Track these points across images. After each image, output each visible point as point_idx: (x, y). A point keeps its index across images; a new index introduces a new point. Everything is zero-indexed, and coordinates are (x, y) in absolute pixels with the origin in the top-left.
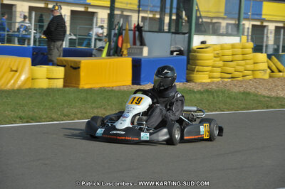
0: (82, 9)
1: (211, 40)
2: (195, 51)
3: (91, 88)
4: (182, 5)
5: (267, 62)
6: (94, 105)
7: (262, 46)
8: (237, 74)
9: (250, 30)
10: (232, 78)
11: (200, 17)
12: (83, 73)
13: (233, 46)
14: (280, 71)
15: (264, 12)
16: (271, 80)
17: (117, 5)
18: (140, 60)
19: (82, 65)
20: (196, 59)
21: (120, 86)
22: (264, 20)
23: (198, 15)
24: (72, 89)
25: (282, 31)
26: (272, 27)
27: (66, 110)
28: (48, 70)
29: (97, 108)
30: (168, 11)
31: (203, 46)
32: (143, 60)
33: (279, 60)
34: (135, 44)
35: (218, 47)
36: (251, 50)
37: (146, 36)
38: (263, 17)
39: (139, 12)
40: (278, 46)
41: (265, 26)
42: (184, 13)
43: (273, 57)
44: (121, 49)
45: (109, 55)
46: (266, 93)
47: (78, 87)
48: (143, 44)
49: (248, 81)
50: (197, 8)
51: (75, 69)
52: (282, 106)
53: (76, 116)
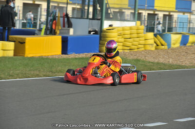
0: (31, 2)
1: (116, 24)
2: (105, 32)
3: (33, 57)
5: (154, 39)
6: (32, 69)
7: (154, 28)
8: (133, 47)
9: (146, 17)
10: (130, 49)
11: (109, 8)
12: (27, 46)
13: (131, 28)
14: (162, 45)
15: (155, 5)
16: (156, 51)
18: (67, 37)
19: (27, 41)
20: (105, 37)
21: (53, 56)
22: (156, 10)
23: (108, 6)
24: (19, 57)
25: (167, 17)
26: (161, 15)
27: (12, 72)
28: (2, 44)
29: (34, 71)
32: (69, 37)
33: (162, 38)
34: (64, 26)
35: (121, 29)
37: (72, 21)
38: (155, 8)
39: (67, 4)
40: (165, 28)
41: (156, 14)
42: (98, 5)
43: (158, 36)
44: (55, 30)
45: (46, 34)
46: (152, 60)
47: (24, 56)
49: (140, 52)
50: (106, 2)
51: (22, 43)
52: (161, 69)
53: (18, 76)
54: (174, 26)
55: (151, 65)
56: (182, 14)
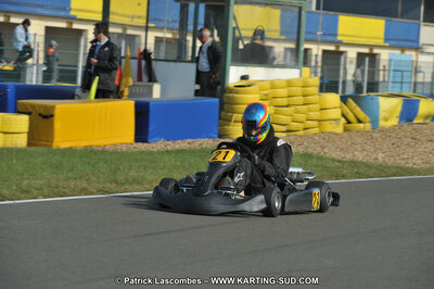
0: (62, 25)
1: (257, 73)
2: (231, 91)
3: (71, 148)
4: (212, 20)
5: (341, 107)
6: (70, 175)
7: (337, 83)
8: (294, 126)
9: (320, 59)
10: (288, 131)
11: (241, 38)
12: (58, 124)
13: (289, 83)
14: (360, 122)
15: (340, 31)
16: (346, 135)
17: (112, 18)
18: (148, 104)
19: (57, 113)
20: (233, 102)
21: (115, 145)
22: (340, 43)
23: (237, 34)
24: (40, 149)
25: (367, 59)
26: (352, 53)
27: (26, 182)
28: (3, 120)
29: (75, 179)
30: (191, 28)
31: (244, 83)
32: (151, 104)
33: (359, 105)
34: (140, 79)
35: (267, 85)
36: (316, 90)
37: (158, 67)
38: (339, 38)
39: (147, 29)
41: (342, 53)
42: (216, 32)
43: (350, 100)
44: (118, 87)
46: (337, 155)
47: (51, 146)
48: (152, 79)
49: (311, 137)
50: (234, 25)
51: (45, 117)
52: (359, 175)
53: (41, 192)
54: (381, 79)
55: (338, 167)
56: (398, 52)
